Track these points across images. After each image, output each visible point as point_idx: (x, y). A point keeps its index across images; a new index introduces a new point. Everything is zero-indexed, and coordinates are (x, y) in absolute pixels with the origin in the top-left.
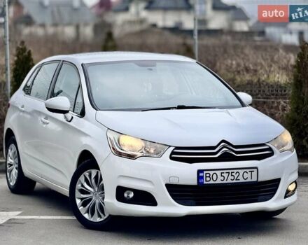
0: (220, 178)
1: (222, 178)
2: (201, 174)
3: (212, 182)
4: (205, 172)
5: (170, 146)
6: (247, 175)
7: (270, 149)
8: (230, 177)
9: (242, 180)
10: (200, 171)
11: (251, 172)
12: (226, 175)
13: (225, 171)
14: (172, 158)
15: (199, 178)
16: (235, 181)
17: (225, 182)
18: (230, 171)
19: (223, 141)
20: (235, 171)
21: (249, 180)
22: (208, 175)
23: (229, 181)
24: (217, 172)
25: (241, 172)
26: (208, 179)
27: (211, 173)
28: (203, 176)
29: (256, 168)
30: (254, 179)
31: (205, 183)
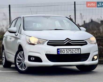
0: (66, 52)
1: (67, 52)
2: (58, 50)
3: (63, 53)
4: (60, 50)
5: (47, 40)
6: (77, 51)
7: (86, 42)
8: (70, 52)
9: (74, 53)
10: (58, 49)
11: (78, 50)
12: (68, 51)
13: (68, 49)
14: (48, 44)
15: (58, 52)
16: (72, 53)
17: (68, 53)
18: (70, 49)
19: (67, 39)
20: (72, 49)
21: (77, 53)
22: (61, 51)
23: (69, 53)
24: (65, 50)
25: (74, 50)
26: (61, 52)
27: (63, 50)
28: (59, 51)
29: (80, 49)
30: (79, 53)
31: (60, 53)
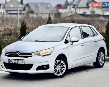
0: (14, 62)
3: (12, 63)
6: (21, 62)
8: (17, 62)
9: (20, 63)
10: (9, 59)
12: (15, 61)
15: (9, 61)
16: (18, 63)
17: (15, 63)
18: (17, 60)
19: (18, 51)
20: (18, 60)
21: (22, 63)
23: (16, 63)
24: (14, 60)
25: (19, 60)
26: (11, 62)
27: (12, 60)
29: (24, 60)
30: (23, 63)
